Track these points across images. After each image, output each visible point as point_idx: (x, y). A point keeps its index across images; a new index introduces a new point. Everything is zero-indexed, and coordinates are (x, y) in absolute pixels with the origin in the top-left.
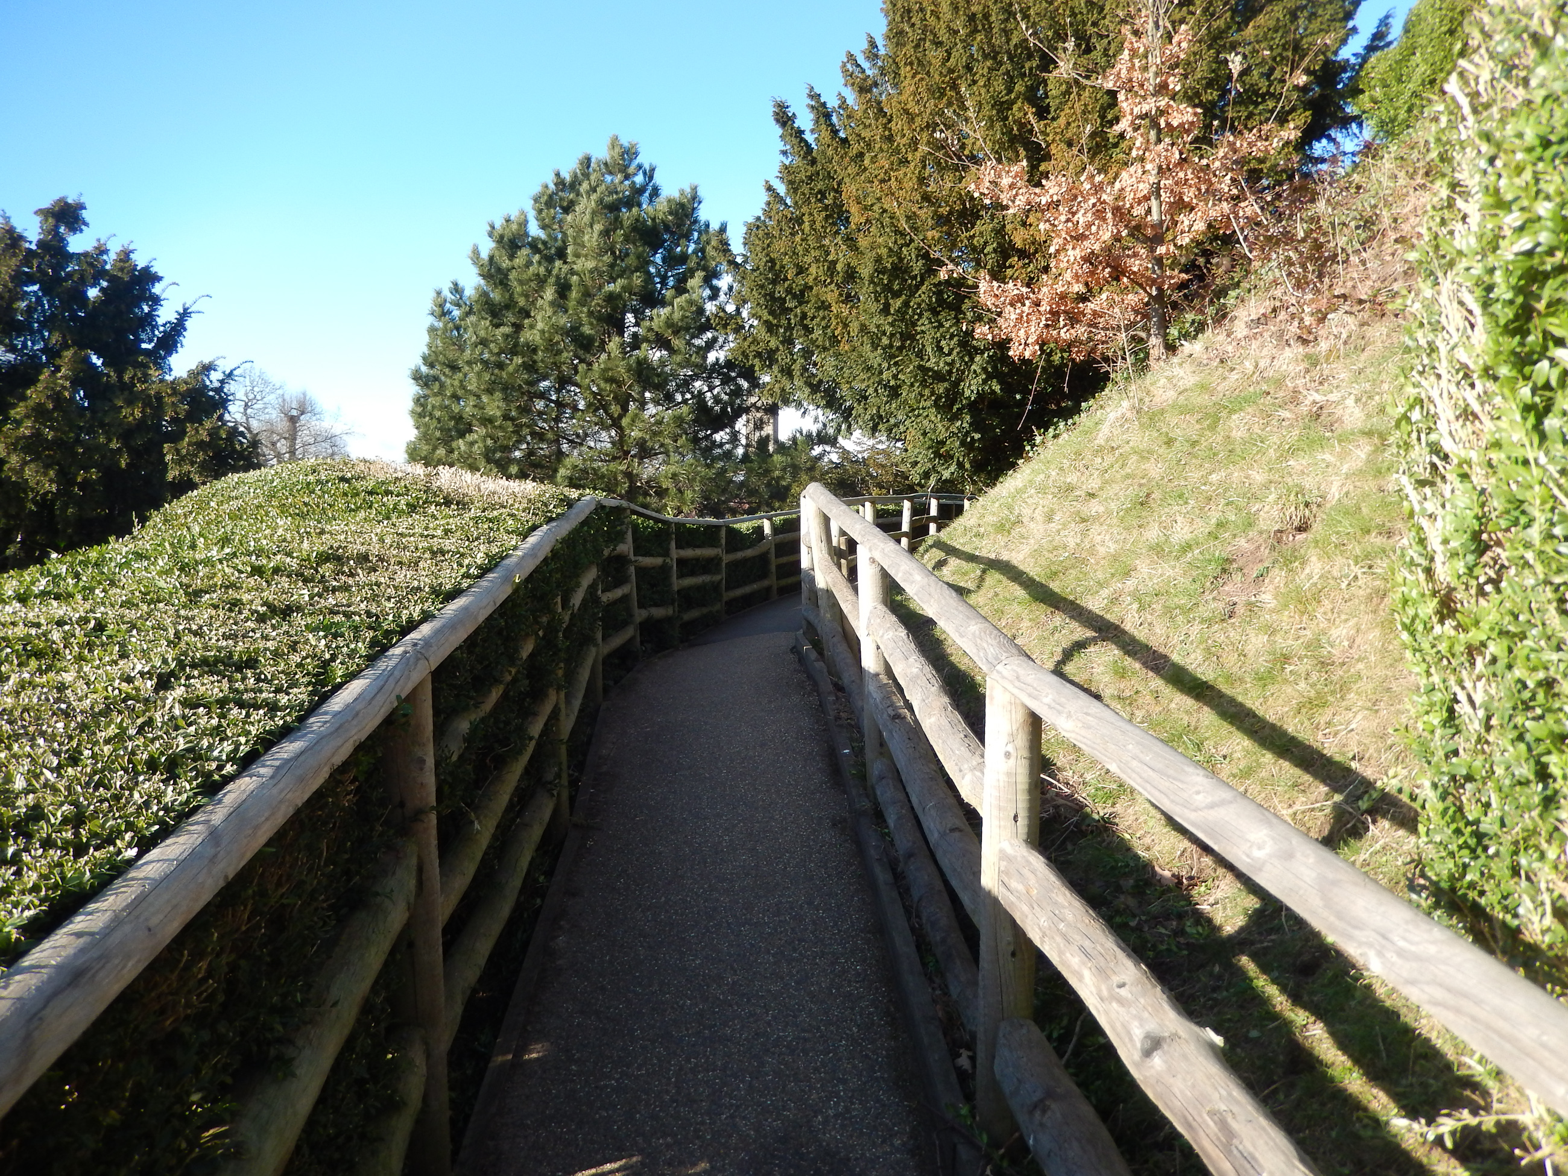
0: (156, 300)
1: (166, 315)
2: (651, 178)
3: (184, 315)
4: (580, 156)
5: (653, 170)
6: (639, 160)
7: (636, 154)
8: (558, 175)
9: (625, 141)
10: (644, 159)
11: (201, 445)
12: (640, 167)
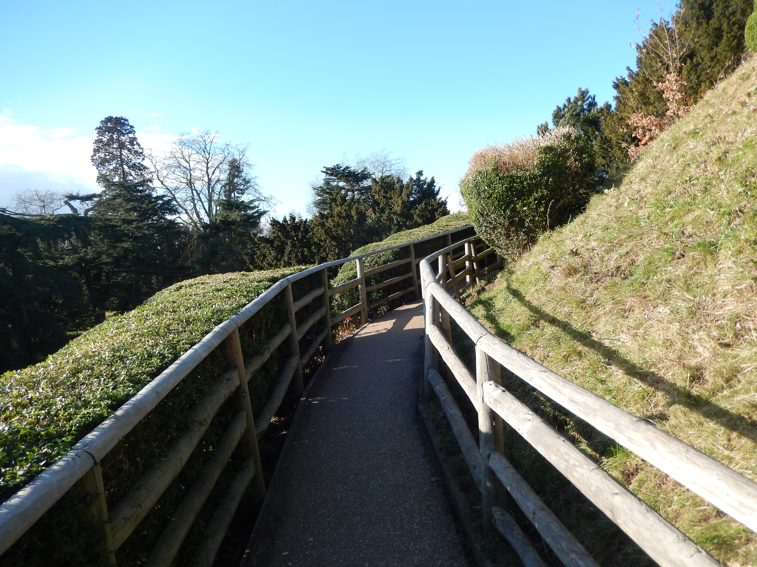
0: (435, 186)
1: (436, 189)
2: (594, 99)
3: (440, 188)
4: (566, 98)
5: (594, 97)
6: (589, 94)
7: (588, 92)
8: (558, 107)
9: (583, 89)
10: (591, 94)
11: (441, 212)
12: (590, 97)
